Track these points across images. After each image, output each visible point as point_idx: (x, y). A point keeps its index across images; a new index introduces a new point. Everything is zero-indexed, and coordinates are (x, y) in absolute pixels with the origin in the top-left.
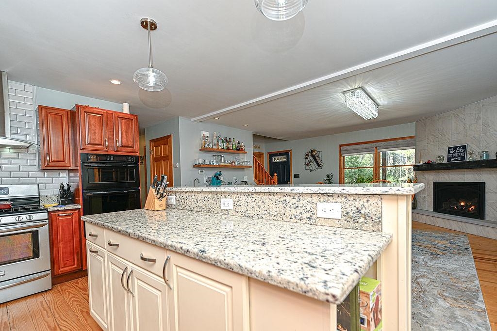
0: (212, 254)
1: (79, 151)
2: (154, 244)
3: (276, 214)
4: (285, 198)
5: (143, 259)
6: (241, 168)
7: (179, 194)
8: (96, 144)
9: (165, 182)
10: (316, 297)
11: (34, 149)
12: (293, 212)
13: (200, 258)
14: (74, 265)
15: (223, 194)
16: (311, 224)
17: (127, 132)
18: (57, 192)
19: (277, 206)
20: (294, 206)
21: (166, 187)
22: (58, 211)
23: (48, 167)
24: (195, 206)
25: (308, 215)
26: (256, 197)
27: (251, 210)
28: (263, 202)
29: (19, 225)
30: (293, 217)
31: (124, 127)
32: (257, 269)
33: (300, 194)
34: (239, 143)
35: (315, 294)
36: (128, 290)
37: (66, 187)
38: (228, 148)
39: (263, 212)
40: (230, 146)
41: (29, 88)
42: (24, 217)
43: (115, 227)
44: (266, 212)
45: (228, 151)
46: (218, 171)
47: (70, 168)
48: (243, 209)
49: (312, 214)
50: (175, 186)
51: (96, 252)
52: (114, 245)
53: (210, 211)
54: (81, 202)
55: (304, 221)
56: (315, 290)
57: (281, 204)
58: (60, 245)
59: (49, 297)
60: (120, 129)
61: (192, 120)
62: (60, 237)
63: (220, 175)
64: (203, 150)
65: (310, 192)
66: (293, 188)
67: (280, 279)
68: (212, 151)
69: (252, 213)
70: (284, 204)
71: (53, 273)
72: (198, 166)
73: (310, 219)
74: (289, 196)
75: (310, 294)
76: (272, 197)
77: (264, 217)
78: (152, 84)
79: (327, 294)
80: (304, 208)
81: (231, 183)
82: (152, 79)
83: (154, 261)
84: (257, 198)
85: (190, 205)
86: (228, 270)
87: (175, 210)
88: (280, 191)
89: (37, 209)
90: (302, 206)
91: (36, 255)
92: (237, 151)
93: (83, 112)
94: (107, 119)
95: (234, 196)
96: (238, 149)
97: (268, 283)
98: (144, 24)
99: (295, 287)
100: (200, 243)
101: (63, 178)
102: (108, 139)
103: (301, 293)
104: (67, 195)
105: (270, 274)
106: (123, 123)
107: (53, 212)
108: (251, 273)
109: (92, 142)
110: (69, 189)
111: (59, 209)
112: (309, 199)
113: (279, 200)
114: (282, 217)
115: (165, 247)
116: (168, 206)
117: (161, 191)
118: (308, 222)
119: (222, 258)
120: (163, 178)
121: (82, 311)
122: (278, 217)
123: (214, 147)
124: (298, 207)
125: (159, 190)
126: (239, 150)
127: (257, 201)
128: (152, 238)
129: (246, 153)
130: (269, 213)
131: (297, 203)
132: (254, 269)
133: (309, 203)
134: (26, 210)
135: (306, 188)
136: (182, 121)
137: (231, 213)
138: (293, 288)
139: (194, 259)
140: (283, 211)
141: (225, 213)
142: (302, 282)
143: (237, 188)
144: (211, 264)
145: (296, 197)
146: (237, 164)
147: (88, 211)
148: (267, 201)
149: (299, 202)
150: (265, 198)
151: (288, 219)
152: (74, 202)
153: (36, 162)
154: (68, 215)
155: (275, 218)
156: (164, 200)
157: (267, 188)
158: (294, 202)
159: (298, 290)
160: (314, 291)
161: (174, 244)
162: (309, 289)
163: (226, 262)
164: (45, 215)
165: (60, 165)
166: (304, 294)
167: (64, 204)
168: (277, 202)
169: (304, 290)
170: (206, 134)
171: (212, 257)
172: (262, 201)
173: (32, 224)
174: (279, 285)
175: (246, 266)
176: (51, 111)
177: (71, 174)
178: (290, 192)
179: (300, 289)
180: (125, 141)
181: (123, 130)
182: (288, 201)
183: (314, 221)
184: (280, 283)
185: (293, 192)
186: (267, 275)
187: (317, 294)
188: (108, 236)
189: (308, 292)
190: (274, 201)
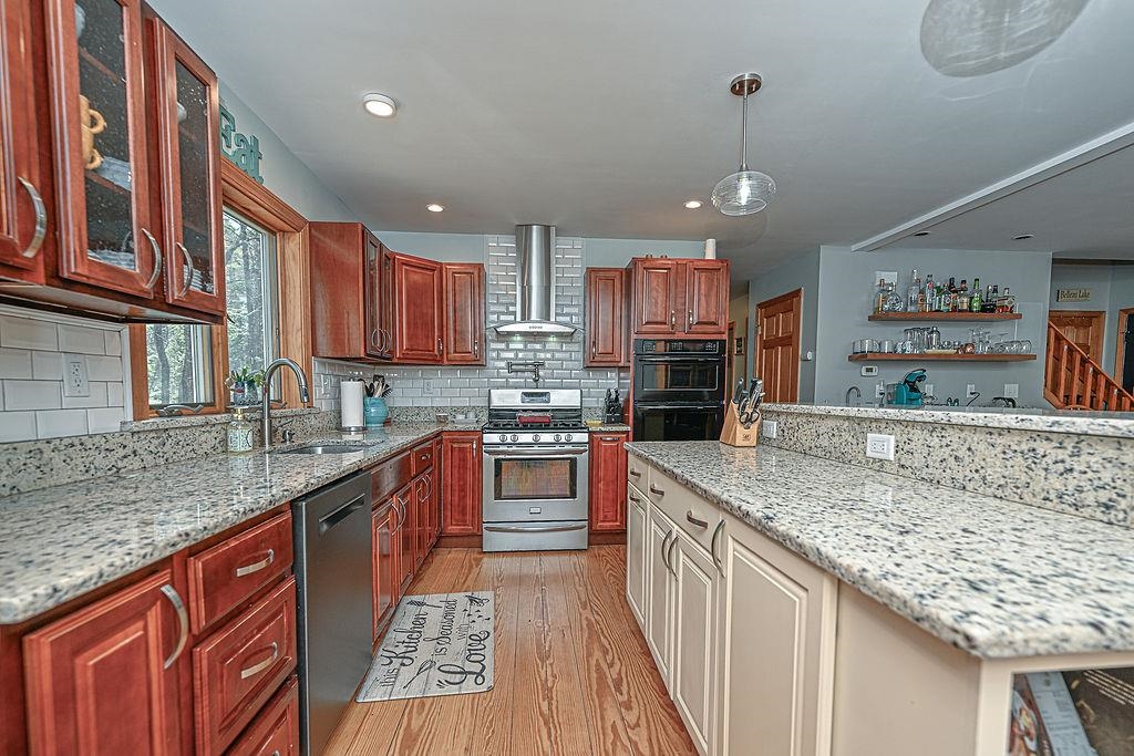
0: (783, 525)
1: (634, 336)
2: (705, 496)
3: (1002, 482)
4: (1032, 445)
5: (690, 519)
6: (998, 359)
7: (784, 417)
8: (657, 323)
9: (759, 392)
10: (935, 633)
11: (579, 337)
12: (1056, 483)
13: (762, 529)
14: (616, 521)
15: (874, 425)
16: (1110, 523)
17: (707, 296)
18: (602, 403)
19: (1009, 463)
20: (1061, 467)
21: (758, 401)
22: (601, 432)
23: (594, 365)
24: (813, 446)
25: (1104, 496)
26: (953, 436)
27: (937, 465)
28: (969, 449)
29: (557, 448)
30: (1052, 496)
31: (703, 287)
32: (845, 561)
33: (1083, 437)
34: (995, 290)
35: (933, 627)
36: (670, 567)
37: (613, 396)
38: (955, 309)
39: (967, 473)
40: (964, 302)
41: (579, 242)
42: (563, 438)
43: (661, 463)
44: (976, 476)
45: (956, 315)
46: (914, 369)
47: (620, 365)
48: (918, 461)
49: (1115, 496)
50: (802, 402)
51: (638, 501)
52: (658, 492)
53: (842, 459)
54: (631, 422)
55: (1087, 512)
56: (935, 617)
57: (1020, 458)
58: (601, 485)
59: (583, 559)
60: (696, 292)
61: (854, 247)
62: (601, 474)
63: (921, 378)
64: (878, 317)
65: (1110, 432)
66: (1057, 419)
67: (878, 586)
68: (906, 320)
69: (938, 474)
70: (1030, 461)
71: (590, 527)
72: (859, 357)
73: (1108, 507)
74: (1047, 439)
75: (925, 626)
76: (996, 439)
77: (970, 486)
78: (744, 202)
79: (956, 631)
80: (1090, 475)
81: (957, 401)
82: (745, 192)
83: (705, 525)
84: (955, 439)
85: (803, 441)
86: (800, 557)
87: (774, 450)
88: (1018, 426)
89: (577, 428)
90: (1083, 468)
91: (573, 495)
92: (987, 315)
93: (641, 269)
94: (677, 275)
95: (898, 429)
96: (987, 308)
97: (859, 590)
98: (738, 88)
99: (902, 607)
100: (775, 506)
101: (611, 381)
102: (676, 311)
103: (910, 619)
104: (614, 410)
105: (865, 574)
106: (703, 279)
107: (594, 432)
108: (834, 568)
109: (650, 320)
110: (617, 399)
111: (603, 429)
112: (1111, 453)
113: (1014, 447)
114: (1019, 491)
115: (718, 503)
116: (762, 440)
117: (749, 410)
118: (1099, 515)
119: (795, 533)
120: (755, 383)
121: (619, 594)
122: (1008, 491)
123: (911, 309)
124: (1071, 470)
125: (744, 407)
126: (992, 311)
127: (955, 446)
128: (703, 486)
129: (1019, 316)
130: (984, 478)
131: (1068, 459)
132: (839, 560)
133: (1108, 465)
134: (566, 427)
135: (1101, 421)
136: (827, 254)
137: (887, 466)
138: (898, 609)
139: (755, 529)
140: (1024, 478)
141: (876, 466)
142: (916, 601)
143: (904, 411)
144: (777, 542)
145: (1070, 444)
146: (981, 349)
147: (639, 436)
148: (982, 447)
149: (1075, 458)
150: (975, 439)
151: (1038, 501)
152: (623, 420)
153: (580, 356)
154: (613, 441)
155: (999, 493)
156: (754, 427)
157: (981, 415)
158: (1060, 458)
159: (905, 612)
160: (933, 620)
161: (732, 499)
162: (924, 614)
163: (799, 540)
164: (584, 437)
165: (609, 359)
166: (915, 622)
167: (609, 422)
168: (1011, 454)
169: (916, 615)
170: (891, 277)
171: (781, 529)
172: (967, 446)
173: (570, 447)
174: (876, 597)
175: (829, 554)
176: (602, 274)
177: (622, 375)
178: (1048, 429)
179: (909, 611)
180: (703, 312)
181: (703, 292)
182: (1041, 451)
183: (1121, 516)
184: (877, 593)
185: (1055, 429)
186: (858, 574)
187: (938, 627)
188: (653, 478)
189: (922, 619)
190: (999, 449)
